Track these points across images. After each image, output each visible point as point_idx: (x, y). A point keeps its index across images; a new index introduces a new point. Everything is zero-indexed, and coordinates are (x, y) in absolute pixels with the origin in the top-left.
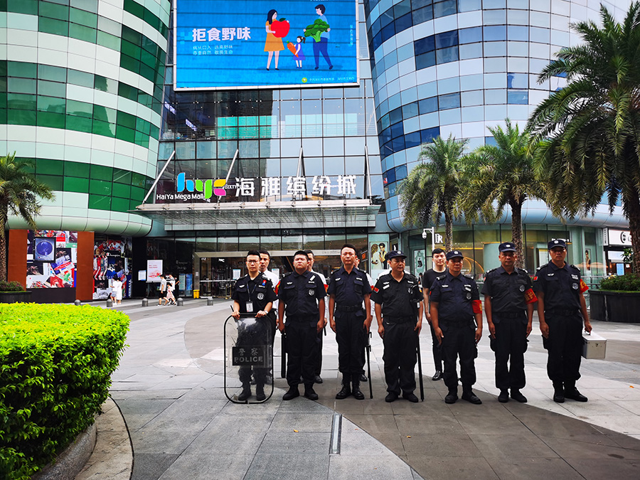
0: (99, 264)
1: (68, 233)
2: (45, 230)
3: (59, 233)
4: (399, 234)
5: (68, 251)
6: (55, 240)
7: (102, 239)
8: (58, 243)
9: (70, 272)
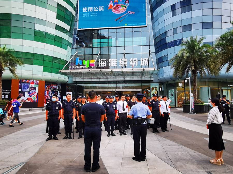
0: (48, 93)
1: (35, 81)
2: (26, 80)
3: (32, 81)
4: (162, 83)
5: (35, 88)
6: (30, 84)
7: (49, 84)
8: (31, 85)
9: (36, 96)
